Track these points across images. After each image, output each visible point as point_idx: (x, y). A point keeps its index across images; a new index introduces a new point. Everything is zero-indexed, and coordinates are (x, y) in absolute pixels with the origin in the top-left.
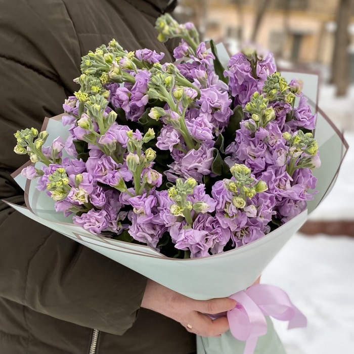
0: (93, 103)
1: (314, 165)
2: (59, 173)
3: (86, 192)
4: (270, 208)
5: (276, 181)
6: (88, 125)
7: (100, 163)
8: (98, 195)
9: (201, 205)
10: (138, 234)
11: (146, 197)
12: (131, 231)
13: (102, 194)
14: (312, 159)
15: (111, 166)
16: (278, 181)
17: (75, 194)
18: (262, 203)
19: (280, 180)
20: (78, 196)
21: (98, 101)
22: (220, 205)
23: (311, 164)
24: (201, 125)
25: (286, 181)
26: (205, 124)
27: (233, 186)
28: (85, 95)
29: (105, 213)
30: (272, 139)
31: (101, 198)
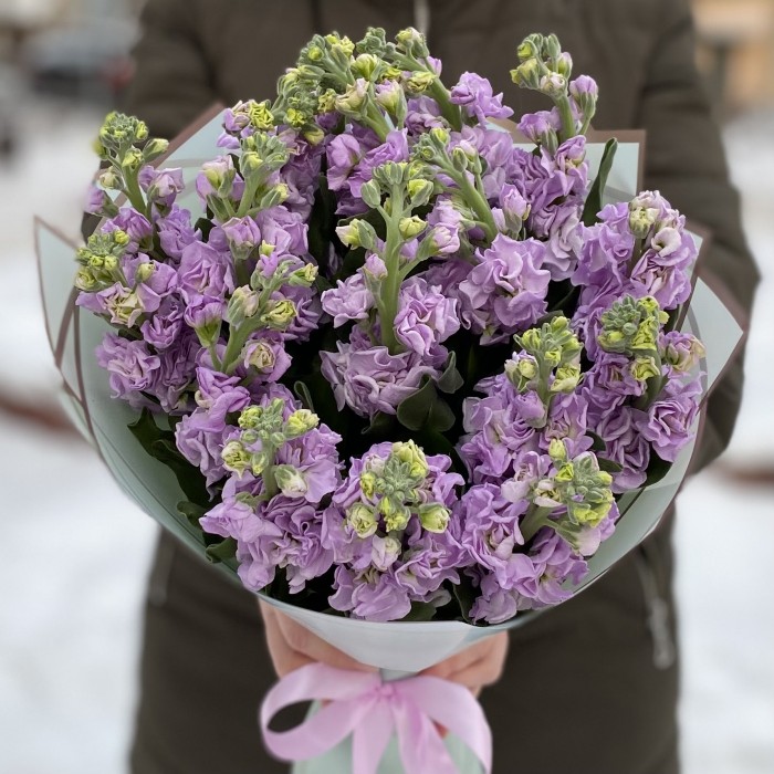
0: (254, 148)
1: (578, 543)
2: (113, 239)
3: (142, 304)
4: (435, 570)
5: (486, 520)
6: (219, 183)
7: (205, 264)
8: (166, 324)
9: (289, 478)
10: (188, 441)
11: (235, 385)
12: (182, 426)
13: (174, 325)
14: (583, 530)
15: (219, 285)
16: (490, 525)
17: (116, 297)
18: (426, 548)
19: (496, 525)
20: (121, 305)
21: (267, 150)
22: (344, 496)
23: (575, 539)
24: (423, 314)
25: (506, 535)
26: (433, 316)
27: (368, 483)
28: (268, 118)
29: (157, 364)
30: (555, 428)
31: (166, 332)
